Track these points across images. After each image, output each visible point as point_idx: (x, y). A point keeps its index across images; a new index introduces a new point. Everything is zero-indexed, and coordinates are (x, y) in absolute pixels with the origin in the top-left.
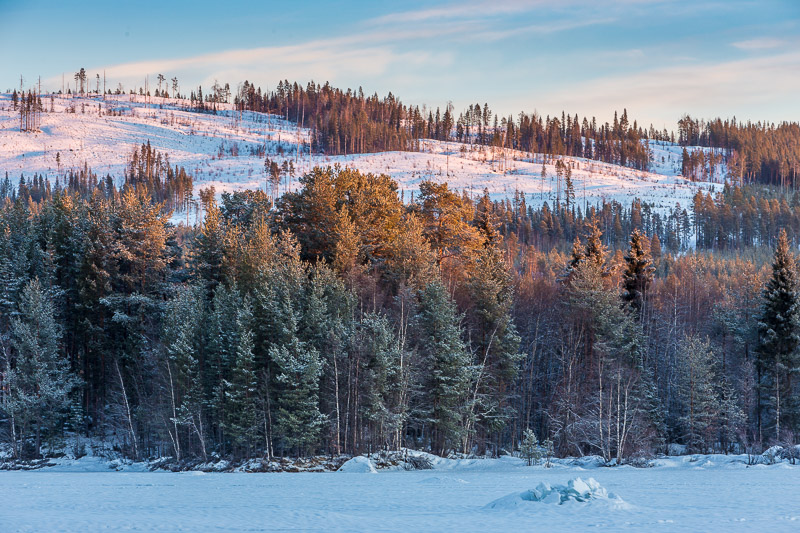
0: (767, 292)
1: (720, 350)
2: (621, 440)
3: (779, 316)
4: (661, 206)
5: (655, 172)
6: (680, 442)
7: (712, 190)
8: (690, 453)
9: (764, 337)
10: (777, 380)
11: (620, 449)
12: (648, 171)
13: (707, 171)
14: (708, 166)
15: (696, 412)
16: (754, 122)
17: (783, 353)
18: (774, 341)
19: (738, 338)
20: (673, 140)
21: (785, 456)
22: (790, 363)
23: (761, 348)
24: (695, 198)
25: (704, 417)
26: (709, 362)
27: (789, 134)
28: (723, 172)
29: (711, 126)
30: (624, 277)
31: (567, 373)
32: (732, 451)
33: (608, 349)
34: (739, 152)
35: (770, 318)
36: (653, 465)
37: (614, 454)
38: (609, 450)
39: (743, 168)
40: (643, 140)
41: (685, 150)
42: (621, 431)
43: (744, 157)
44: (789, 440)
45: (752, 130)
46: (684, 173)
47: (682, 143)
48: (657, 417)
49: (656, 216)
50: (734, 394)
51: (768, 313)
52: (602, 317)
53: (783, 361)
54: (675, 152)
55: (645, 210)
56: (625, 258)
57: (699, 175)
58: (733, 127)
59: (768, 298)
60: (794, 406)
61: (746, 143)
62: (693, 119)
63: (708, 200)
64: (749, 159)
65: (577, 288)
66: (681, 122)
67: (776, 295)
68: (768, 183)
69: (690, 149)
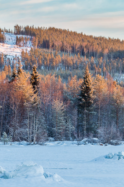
0: (82, 86)
1: (66, 106)
2: (35, 136)
3: (86, 94)
4: (10, 55)
5: (7, 43)
6: (52, 137)
7: (26, 50)
8: (56, 140)
9: (80, 101)
10: (85, 116)
11: (35, 139)
12: (4, 43)
13: (24, 43)
14: (25, 42)
15: (58, 126)
16: (40, 27)
17: (87, 107)
18: (84, 103)
19: (72, 102)
20: (12, 32)
21: (89, 142)
22: (90, 111)
23: (79, 105)
24: (22, 53)
25: (61, 128)
26: (62, 110)
27: (52, 31)
28: (30, 44)
29: (25, 28)
30: (30, 81)
31: (15, 113)
32: (69, 140)
33: (29, 105)
34: (36, 37)
35: (82, 95)
36: (46, 145)
37: (33, 141)
38: (31, 140)
39: (37, 43)
40: (2, 33)
41: (17, 36)
42: (35, 133)
43: (38, 39)
44: (91, 137)
45: (40, 30)
46: (16, 44)
47: (15, 34)
48: (45, 128)
49: (8, 59)
50: (71, 120)
51: (82, 93)
52: (27, 94)
53: (87, 110)
54: (13, 37)
55: (5, 57)
56: (31, 74)
57: (22, 45)
58: (33, 29)
59: (82, 88)
60: (90, 125)
61: (37, 34)
62: (19, 26)
63: (26, 53)
64: (39, 40)
65: (19, 85)
66: (15, 27)
67: (85, 87)
68: (45, 48)
69: (19, 36)
